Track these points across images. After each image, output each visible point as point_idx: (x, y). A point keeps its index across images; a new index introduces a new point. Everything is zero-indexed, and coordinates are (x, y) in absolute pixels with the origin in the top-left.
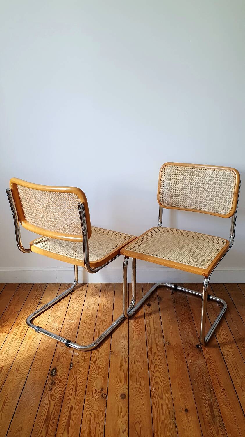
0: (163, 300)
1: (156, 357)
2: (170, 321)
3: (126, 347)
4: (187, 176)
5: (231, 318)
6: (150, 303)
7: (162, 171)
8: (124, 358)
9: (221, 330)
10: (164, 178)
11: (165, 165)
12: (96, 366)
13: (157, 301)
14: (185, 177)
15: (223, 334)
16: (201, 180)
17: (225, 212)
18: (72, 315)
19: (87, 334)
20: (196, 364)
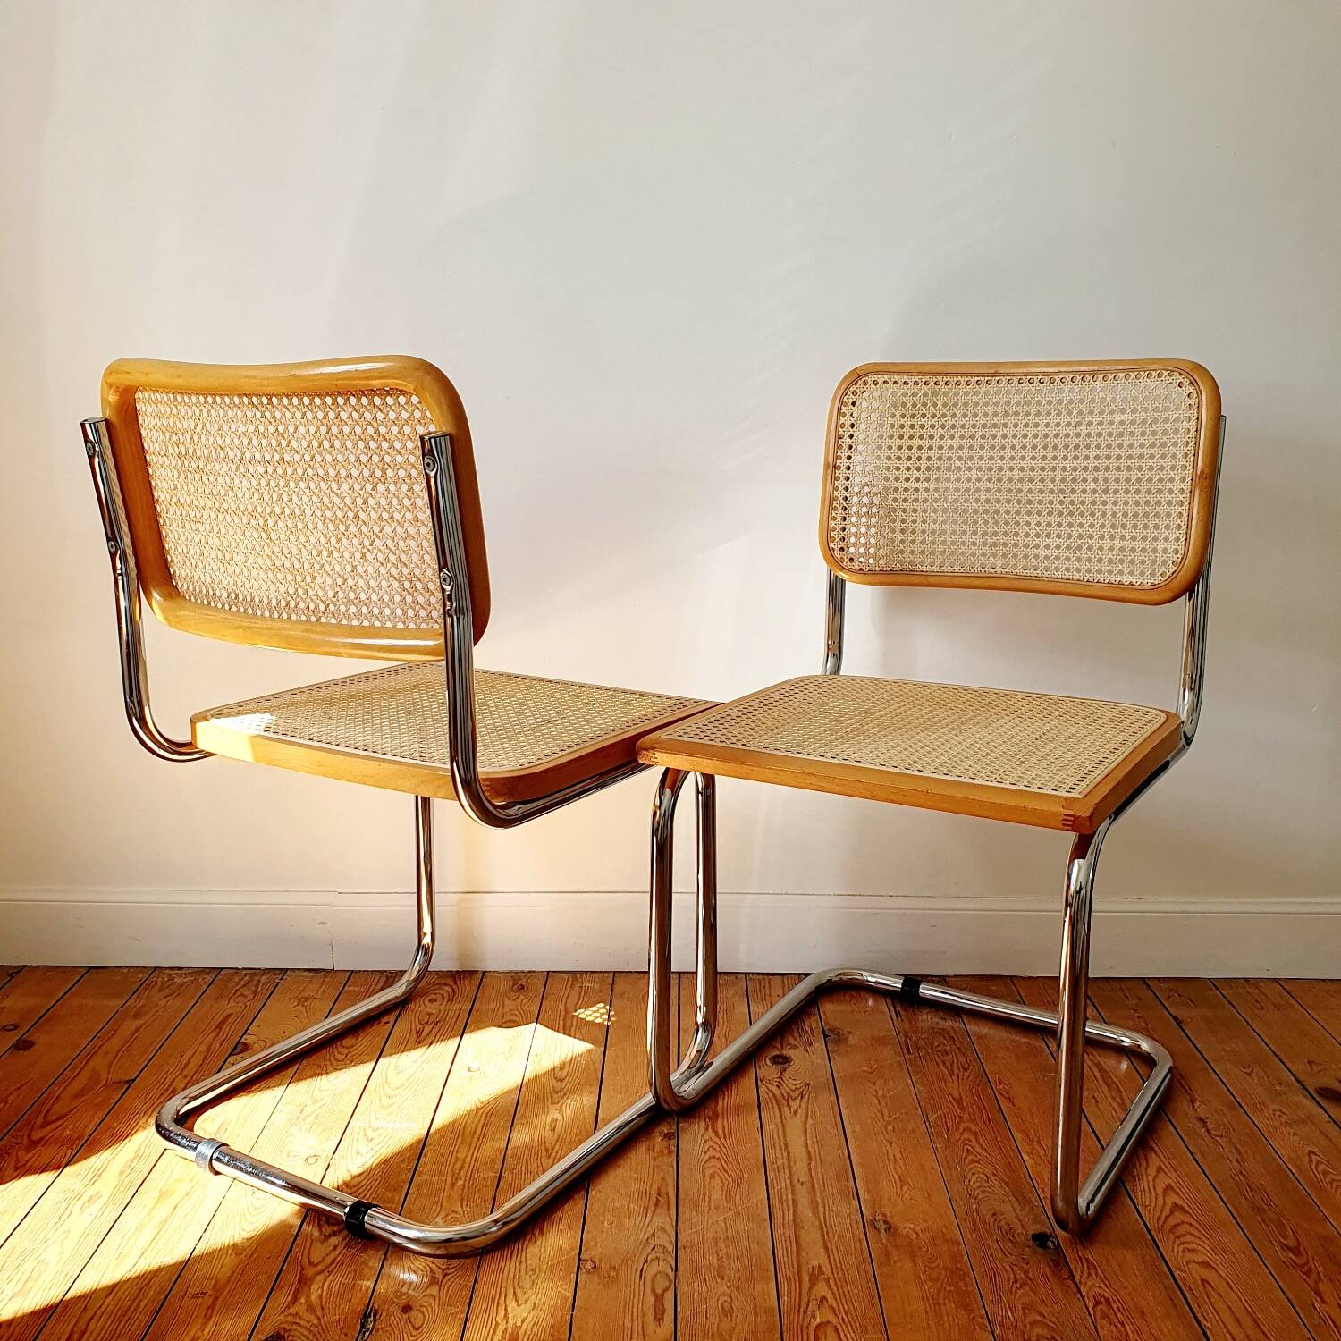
0: (852, 1040)
1: (822, 1290)
2: (890, 1128)
3: (665, 1240)
4: (959, 421)
5: (1200, 1119)
6: (788, 1052)
7: (842, 403)
8: (653, 1291)
9: (1152, 1171)
10: (851, 436)
11: (856, 377)
12: (502, 1327)
13: (819, 1045)
14: (953, 427)
15: (1168, 1188)
16: (1031, 431)
17: (1153, 574)
18: (391, 1101)
19: (460, 1183)
20: (1034, 1323)
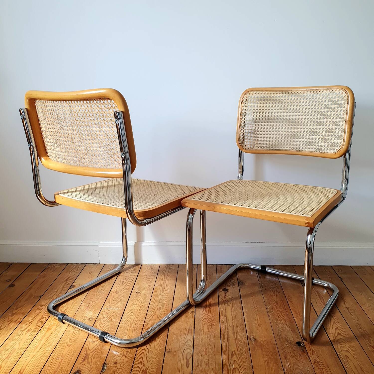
0: (246, 284)
1: (235, 358)
2: (256, 310)
3: (190, 343)
4: (277, 105)
5: (347, 308)
6: (228, 288)
7: (243, 100)
8: (186, 358)
9: (332, 323)
10: (245, 110)
11: (247, 92)
12: (142, 369)
13: (237, 286)
14: (275, 106)
15: (337, 328)
16: (298, 107)
17: (334, 150)
18: (114, 302)
19: (132, 326)
20: (296, 368)
